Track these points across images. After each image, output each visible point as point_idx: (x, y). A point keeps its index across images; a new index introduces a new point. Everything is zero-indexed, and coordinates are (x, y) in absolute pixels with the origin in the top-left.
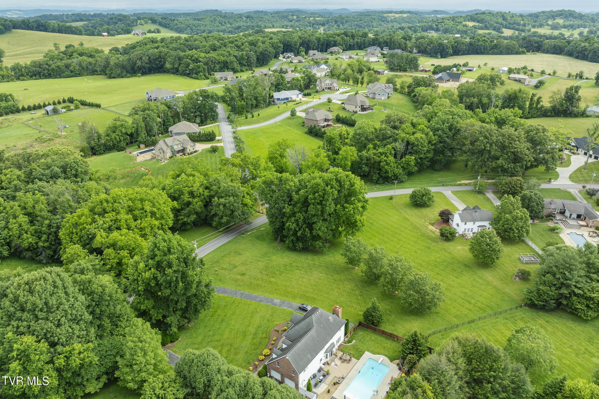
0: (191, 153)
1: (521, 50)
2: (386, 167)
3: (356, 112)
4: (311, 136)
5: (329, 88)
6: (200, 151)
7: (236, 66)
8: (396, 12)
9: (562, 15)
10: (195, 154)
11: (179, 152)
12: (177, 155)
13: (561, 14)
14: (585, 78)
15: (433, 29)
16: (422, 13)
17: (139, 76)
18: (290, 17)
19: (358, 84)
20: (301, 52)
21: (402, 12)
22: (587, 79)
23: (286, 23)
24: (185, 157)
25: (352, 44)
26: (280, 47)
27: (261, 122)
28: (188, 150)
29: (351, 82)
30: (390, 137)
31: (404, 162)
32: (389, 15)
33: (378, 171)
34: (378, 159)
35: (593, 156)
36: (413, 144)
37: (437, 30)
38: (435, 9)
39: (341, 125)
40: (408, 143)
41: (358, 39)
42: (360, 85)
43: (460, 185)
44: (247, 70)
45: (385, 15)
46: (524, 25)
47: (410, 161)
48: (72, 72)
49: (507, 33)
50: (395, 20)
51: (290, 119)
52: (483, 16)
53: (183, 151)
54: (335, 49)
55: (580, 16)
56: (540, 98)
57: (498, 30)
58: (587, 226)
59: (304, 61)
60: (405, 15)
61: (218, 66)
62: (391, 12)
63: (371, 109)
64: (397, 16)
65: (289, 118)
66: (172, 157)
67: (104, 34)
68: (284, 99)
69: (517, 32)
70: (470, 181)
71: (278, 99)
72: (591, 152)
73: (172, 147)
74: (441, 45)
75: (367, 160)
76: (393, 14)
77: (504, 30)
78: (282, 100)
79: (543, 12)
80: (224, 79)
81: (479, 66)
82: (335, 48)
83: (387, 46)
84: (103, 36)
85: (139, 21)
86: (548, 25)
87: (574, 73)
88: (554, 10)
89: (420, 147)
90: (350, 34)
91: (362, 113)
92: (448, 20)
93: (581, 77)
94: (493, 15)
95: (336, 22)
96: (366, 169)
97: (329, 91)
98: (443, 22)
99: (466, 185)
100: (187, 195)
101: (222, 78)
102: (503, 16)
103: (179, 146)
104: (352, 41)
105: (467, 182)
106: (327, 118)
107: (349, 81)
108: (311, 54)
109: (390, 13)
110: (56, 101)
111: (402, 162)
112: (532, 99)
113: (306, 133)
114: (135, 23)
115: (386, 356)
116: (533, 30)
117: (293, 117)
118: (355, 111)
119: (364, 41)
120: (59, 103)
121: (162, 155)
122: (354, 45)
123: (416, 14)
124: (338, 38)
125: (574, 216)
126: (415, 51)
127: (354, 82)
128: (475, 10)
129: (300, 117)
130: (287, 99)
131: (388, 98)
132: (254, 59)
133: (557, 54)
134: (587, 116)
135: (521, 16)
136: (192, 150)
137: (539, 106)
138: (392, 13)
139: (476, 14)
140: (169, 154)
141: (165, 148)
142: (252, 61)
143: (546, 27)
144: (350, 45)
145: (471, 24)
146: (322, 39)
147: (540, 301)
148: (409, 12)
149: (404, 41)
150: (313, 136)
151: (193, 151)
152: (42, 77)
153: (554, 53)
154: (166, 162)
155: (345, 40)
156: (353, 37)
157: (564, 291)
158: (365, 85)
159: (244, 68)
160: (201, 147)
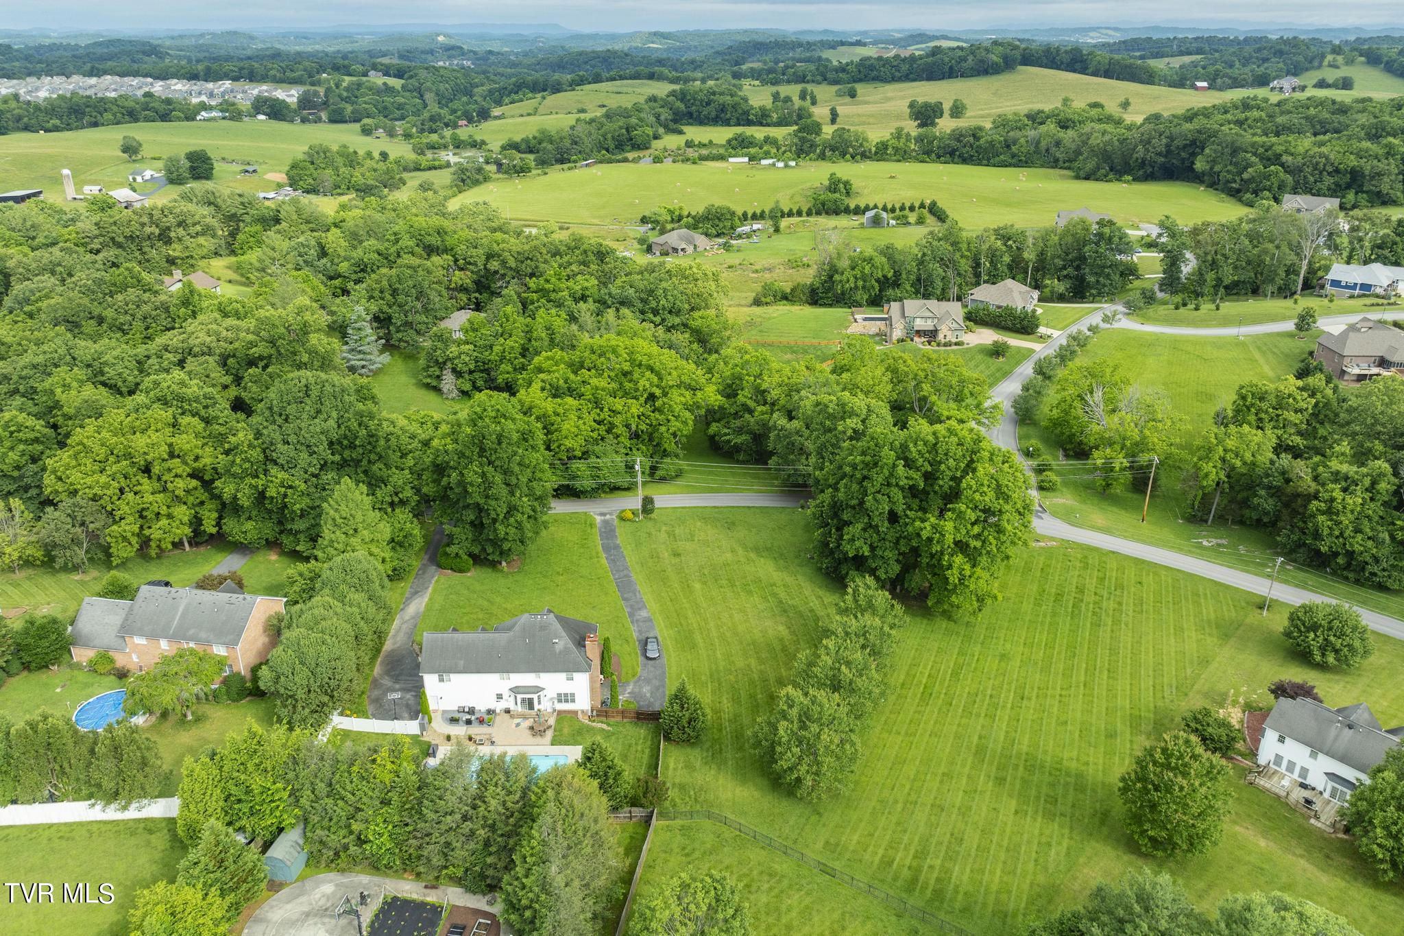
0: (945, 345)
6: (971, 345)
10: (953, 348)
11: (921, 333)
12: (916, 339)
17: (1127, 182)
24: (928, 347)
28: (943, 336)
48: (1013, 156)
51: (1294, 336)
53: (930, 334)
61: (1328, 181)
66: (903, 340)
67: (1199, 84)
68: (1356, 287)
71: (1336, 283)
73: (911, 320)
78: (1347, 287)
84: (1196, 88)
85: (1330, 58)
103: (928, 322)
106: (1388, 357)
110: (907, 205)
114: (1316, 64)
117: (1302, 334)
120: (912, 209)
130: (1366, 287)
136: (951, 339)
140: (899, 332)
141: (897, 318)
151: (954, 340)
152: (956, 159)
154: (888, 346)
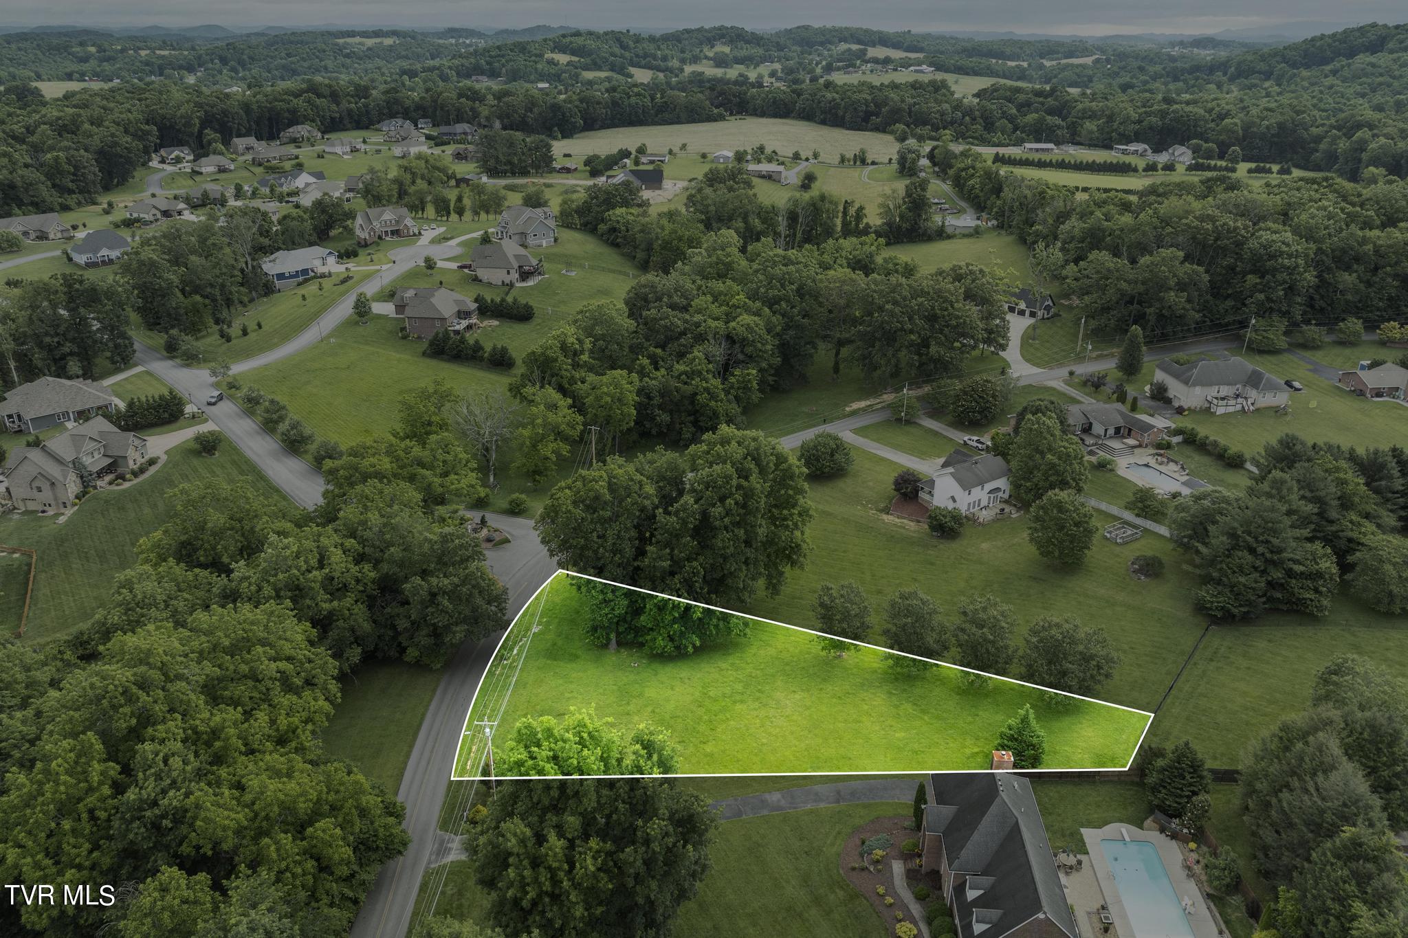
0: (142, 470)
1: (716, 111)
2: (713, 403)
3: (511, 285)
4: (442, 360)
5: (396, 233)
6: (164, 458)
7: (46, 192)
8: (365, 34)
9: (723, 36)
10: (152, 470)
11: (100, 474)
12: (99, 483)
13: (721, 34)
14: (869, 161)
15: (482, 73)
16: (425, 35)
18: (76, 49)
19: (448, 214)
20: (210, 143)
21: (377, 34)
22: (873, 163)
23: (72, 67)
24: (127, 485)
25: (337, 115)
26: (148, 133)
27: (276, 345)
28: (131, 463)
29: (430, 211)
30: (683, 333)
31: (736, 386)
32: (349, 40)
33: (692, 418)
34: (688, 389)
35: (1027, 313)
36: (744, 339)
37: (493, 74)
38: (450, 26)
39: (496, 323)
40: (730, 339)
41: (350, 102)
42: (454, 217)
43: (854, 413)
44: (79, 204)
45: (341, 41)
46: (665, 59)
47: (749, 381)
49: (642, 76)
50: (371, 53)
51: (357, 323)
52: (579, 41)
53: (114, 468)
54: (302, 130)
55: (755, 39)
56: (861, 208)
57: (621, 71)
58: (1140, 446)
59: (232, 167)
60: (388, 41)
62: (352, 34)
63: (540, 274)
64: (370, 42)
65: (349, 324)
66: (84, 493)
68: (297, 274)
69: (661, 75)
70: (868, 403)
71: (281, 276)
72: (1022, 306)
73: (77, 465)
74: (555, 108)
75: (662, 396)
76: (358, 39)
77: (632, 70)
78: (291, 277)
79: (687, 31)
80: (33, 236)
81: (671, 152)
82: (300, 127)
83: (424, 117)
86: (706, 58)
87: (850, 155)
88: (707, 27)
89: (759, 345)
90: (327, 92)
91: (524, 284)
92: (512, 50)
93: (863, 162)
94: (598, 37)
95: (224, 61)
96: (665, 417)
97: (395, 238)
98: (503, 56)
99: (864, 410)
100: (322, 595)
101: (26, 234)
102: (618, 40)
103: (97, 456)
104: (334, 107)
105: (863, 404)
106: (464, 309)
107: (423, 210)
108: (241, 148)
109: (349, 36)
111: (732, 387)
112: (845, 213)
113: (424, 354)
115: (1121, 821)
116: (688, 69)
117: (364, 320)
118: (507, 281)
119: (366, 106)
121: (47, 495)
122: (341, 118)
123: (413, 38)
124: (299, 103)
125: (1111, 431)
126: (497, 125)
127: (438, 212)
128: (561, 27)
129: (379, 316)
130: (305, 272)
131: (556, 240)
132: (93, 170)
133: (781, 117)
134: (949, 237)
135: (652, 39)
136: (140, 461)
137: (861, 226)
138: (354, 36)
139: (564, 36)
140: (73, 487)
141: (54, 470)
142: (91, 177)
143: (705, 61)
144: (332, 119)
145: (563, 59)
146: (255, 107)
147: (1241, 606)
148: (394, 33)
149: (469, 103)
150: (449, 361)
151: (145, 461)
153: (775, 116)
154: (69, 512)
155: (317, 107)
156: (334, 96)
157: (1277, 575)
158: (468, 215)
159: (71, 200)
160: (161, 444)
